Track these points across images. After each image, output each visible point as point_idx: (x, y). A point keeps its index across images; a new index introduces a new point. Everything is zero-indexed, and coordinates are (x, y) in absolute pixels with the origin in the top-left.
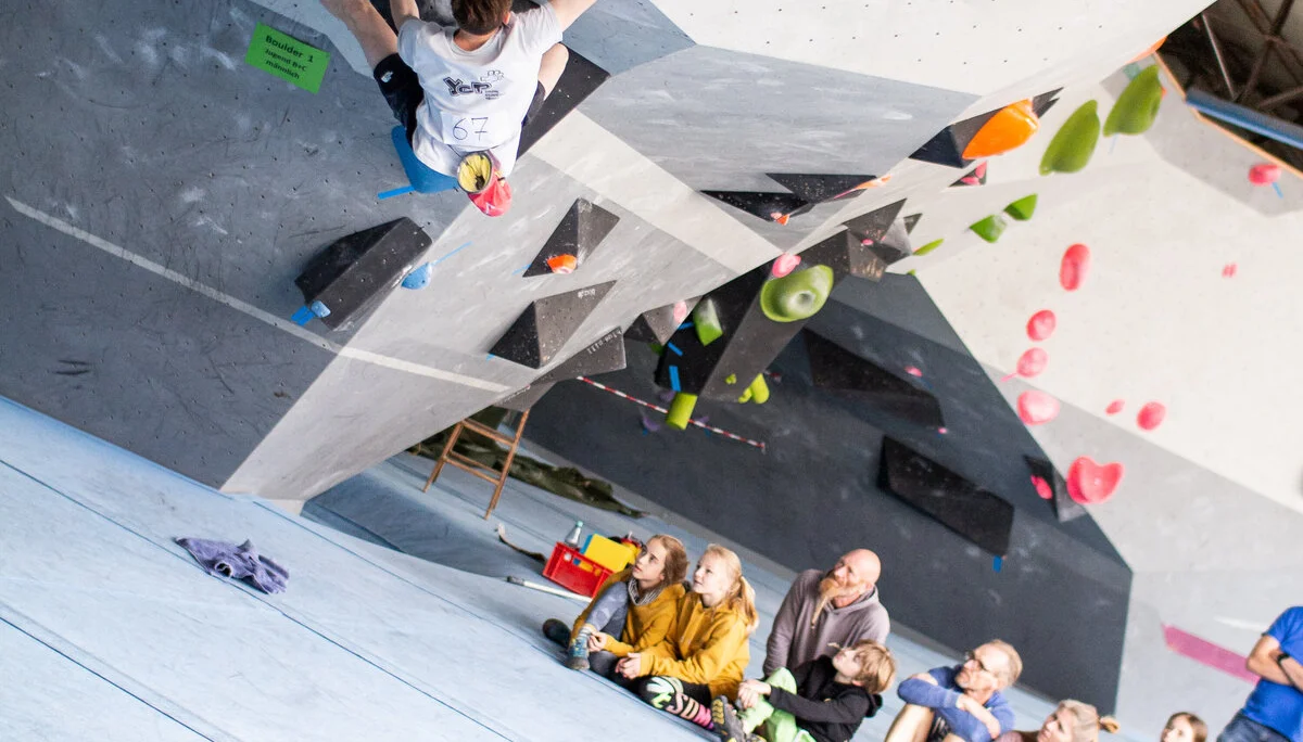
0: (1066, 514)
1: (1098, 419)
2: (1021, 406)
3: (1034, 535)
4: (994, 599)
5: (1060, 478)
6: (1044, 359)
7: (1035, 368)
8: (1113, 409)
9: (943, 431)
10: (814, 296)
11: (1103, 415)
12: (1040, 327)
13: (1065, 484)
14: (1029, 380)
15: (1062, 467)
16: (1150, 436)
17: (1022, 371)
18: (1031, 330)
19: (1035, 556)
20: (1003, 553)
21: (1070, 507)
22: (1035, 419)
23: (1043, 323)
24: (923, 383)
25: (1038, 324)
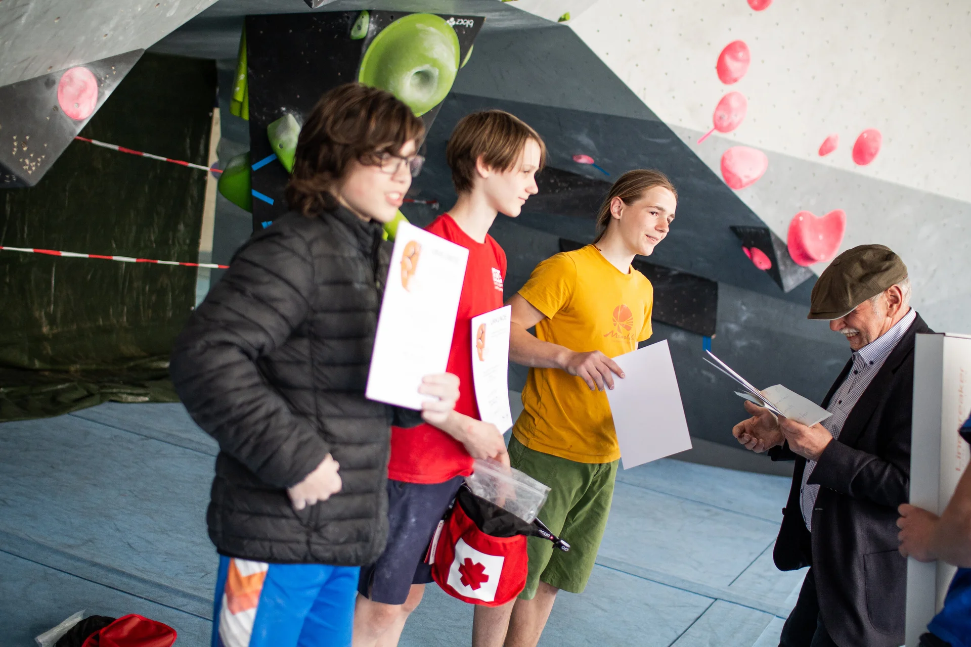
0: (790, 282)
1: (813, 165)
2: (725, 169)
3: (744, 308)
4: (709, 379)
5: (781, 243)
6: (743, 104)
7: (735, 118)
8: (826, 149)
10: (436, 72)
11: (815, 158)
12: (733, 66)
13: (785, 248)
14: (729, 136)
15: (780, 230)
16: (869, 170)
17: (718, 127)
18: (722, 71)
19: (748, 328)
20: (713, 332)
21: (795, 272)
22: (745, 180)
23: (735, 58)
24: (596, 171)
25: (729, 61)
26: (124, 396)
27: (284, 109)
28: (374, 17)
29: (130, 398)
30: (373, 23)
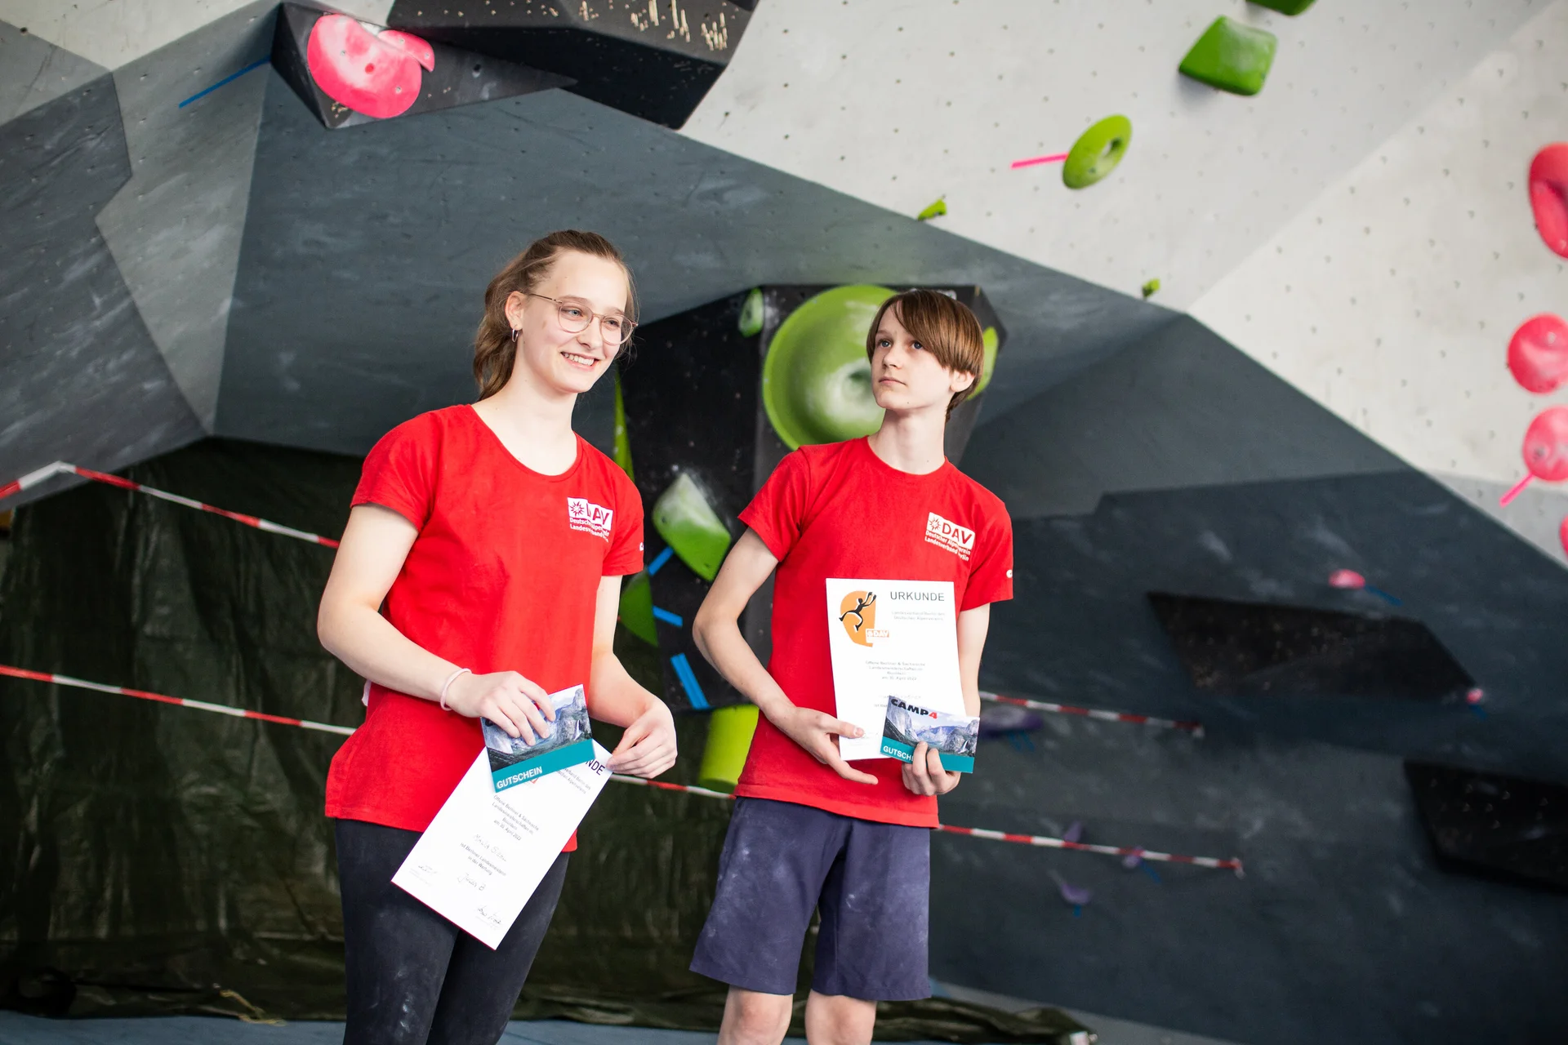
9: (1477, 694)
12: (1541, 359)
17: (1538, 469)
18: (1522, 372)
23: (1542, 345)
24: (1379, 600)
25: (1529, 351)
26: (589, 1012)
27: (675, 468)
28: (771, 296)
29: (599, 1015)
30: (771, 305)
